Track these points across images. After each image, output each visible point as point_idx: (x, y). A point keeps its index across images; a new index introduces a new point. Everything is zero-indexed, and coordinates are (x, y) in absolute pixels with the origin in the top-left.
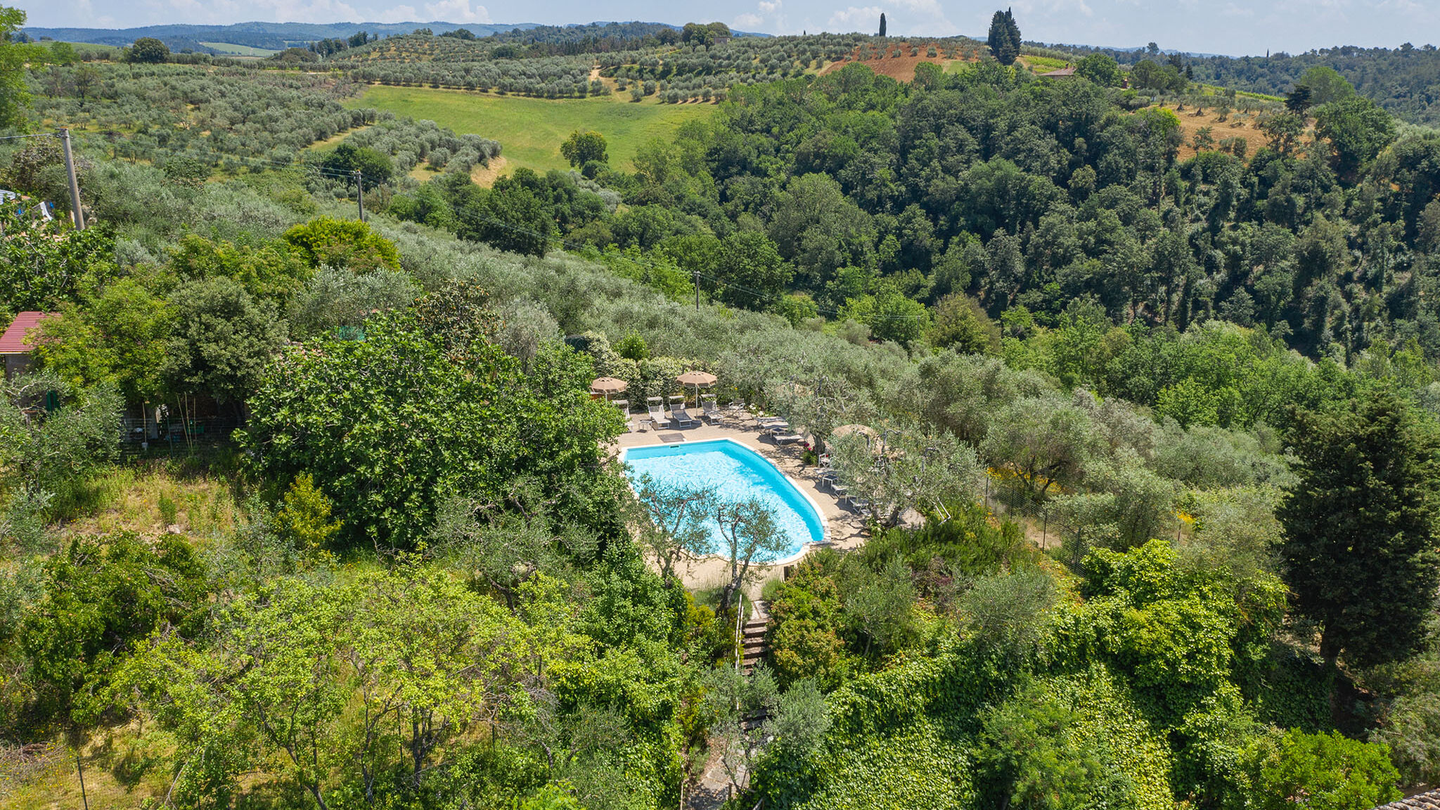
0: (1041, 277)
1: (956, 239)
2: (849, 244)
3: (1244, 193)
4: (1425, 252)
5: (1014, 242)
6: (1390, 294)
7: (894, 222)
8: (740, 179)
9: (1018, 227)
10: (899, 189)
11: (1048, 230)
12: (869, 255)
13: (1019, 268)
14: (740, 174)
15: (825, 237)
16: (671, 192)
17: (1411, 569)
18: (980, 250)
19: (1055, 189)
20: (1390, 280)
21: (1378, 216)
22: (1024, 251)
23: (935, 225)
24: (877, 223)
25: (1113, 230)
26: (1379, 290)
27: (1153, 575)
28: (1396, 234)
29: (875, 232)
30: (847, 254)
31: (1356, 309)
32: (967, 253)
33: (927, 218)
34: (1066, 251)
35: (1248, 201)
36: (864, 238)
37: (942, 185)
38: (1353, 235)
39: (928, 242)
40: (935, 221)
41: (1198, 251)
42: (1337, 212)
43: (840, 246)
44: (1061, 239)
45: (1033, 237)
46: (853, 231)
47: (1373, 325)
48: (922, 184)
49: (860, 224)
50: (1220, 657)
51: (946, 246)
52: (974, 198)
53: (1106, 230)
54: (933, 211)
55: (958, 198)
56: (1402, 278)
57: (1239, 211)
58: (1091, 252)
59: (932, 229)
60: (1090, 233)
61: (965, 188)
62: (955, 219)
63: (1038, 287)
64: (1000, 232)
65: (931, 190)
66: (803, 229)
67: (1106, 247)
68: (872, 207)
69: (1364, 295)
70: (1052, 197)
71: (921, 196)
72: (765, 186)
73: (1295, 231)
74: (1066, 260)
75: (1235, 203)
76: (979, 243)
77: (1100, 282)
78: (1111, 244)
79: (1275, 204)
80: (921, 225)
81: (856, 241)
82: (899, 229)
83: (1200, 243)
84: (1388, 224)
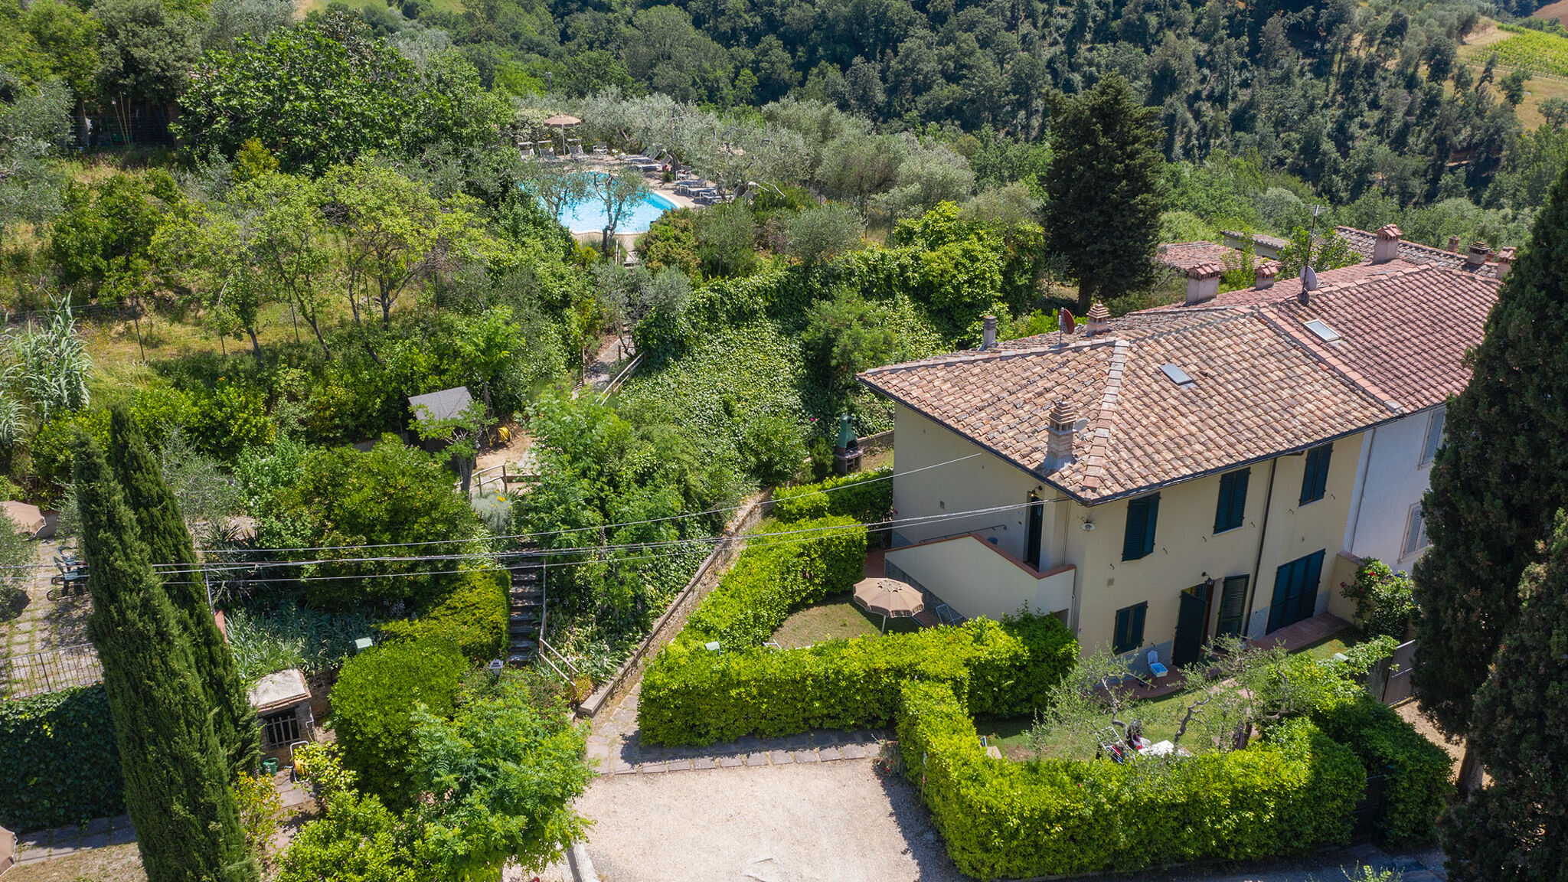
0: (902, 105)
1: (815, 71)
2: (704, 80)
3: (1100, 14)
4: (1267, 68)
5: (872, 70)
6: (1234, 111)
7: (750, 55)
8: (582, 16)
9: (878, 56)
10: (754, 20)
11: (907, 56)
12: (725, 91)
13: (880, 97)
14: (581, 10)
15: (677, 72)
16: (506, 30)
17: (1133, 210)
18: (841, 80)
19: (913, 14)
20: (1234, 98)
21: (1223, 33)
22: (884, 80)
23: (793, 58)
24: (733, 57)
25: (972, 53)
26: (1224, 107)
27: (942, 225)
28: (1241, 52)
29: (730, 67)
30: (702, 91)
31: (1204, 127)
32: (827, 85)
33: (785, 49)
34: (926, 77)
35: (1104, 22)
36: (719, 73)
37: (798, 13)
38: (1202, 54)
39: (786, 75)
40: (793, 53)
41: (1055, 74)
42: (1186, 30)
43: (694, 83)
44: (920, 66)
45: (893, 63)
46: (707, 65)
47: (1218, 142)
48: (777, 14)
49: (714, 58)
50: (993, 281)
51: (805, 79)
52: (832, 27)
53: (965, 55)
54: (791, 42)
55: (815, 28)
56: (1244, 95)
57: (1096, 33)
58: (951, 78)
59: (790, 61)
60: (950, 57)
61: (822, 16)
62: (813, 50)
63: (900, 116)
64: (858, 60)
65: (787, 19)
66: (653, 66)
67: (965, 72)
68: (727, 39)
69: (1211, 113)
70: (910, 23)
71: (777, 28)
72: (609, 22)
73: (1148, 51)
74: (928, 87)
75: (1090, 24)
76: (839, 74)
77: (960, 110)
78: (970, 68)
79: (1128, 24)
80: (778, 57)
81: (711, 77)
82: (756, 62)
83: (1058, 65)
84: (1232, 40)
